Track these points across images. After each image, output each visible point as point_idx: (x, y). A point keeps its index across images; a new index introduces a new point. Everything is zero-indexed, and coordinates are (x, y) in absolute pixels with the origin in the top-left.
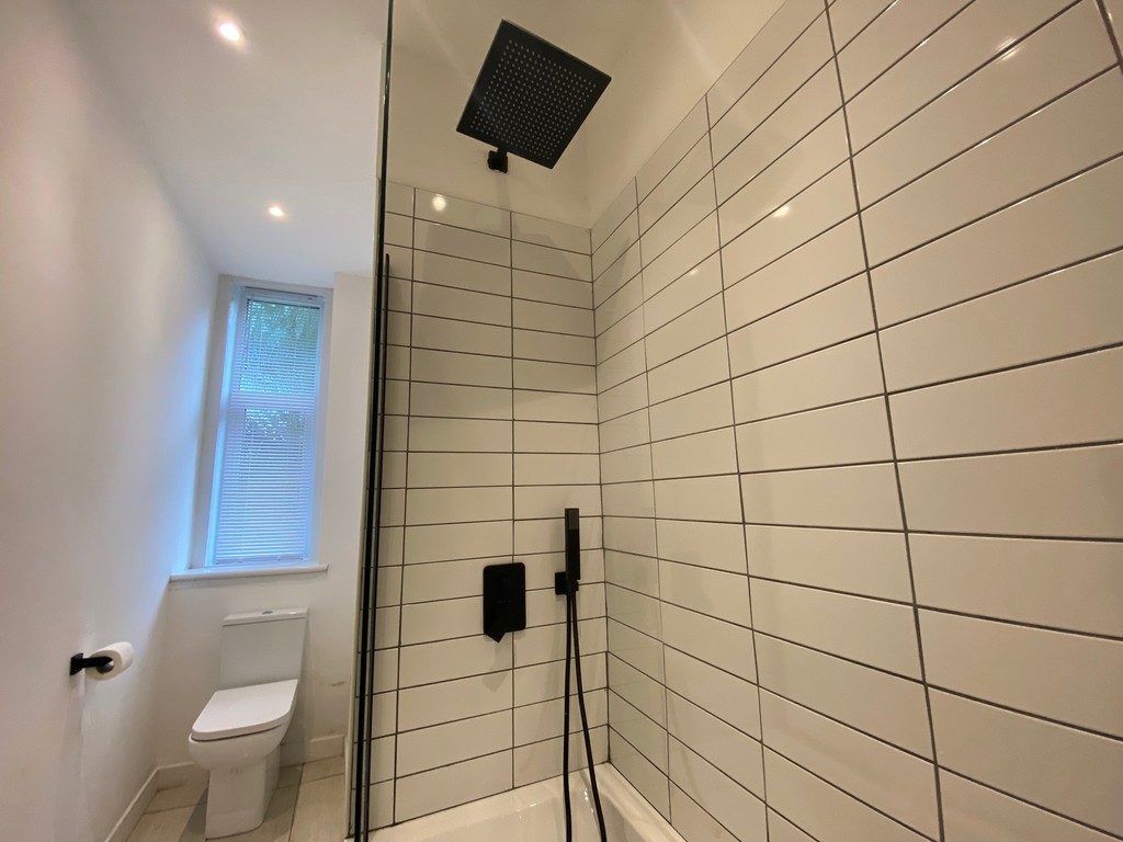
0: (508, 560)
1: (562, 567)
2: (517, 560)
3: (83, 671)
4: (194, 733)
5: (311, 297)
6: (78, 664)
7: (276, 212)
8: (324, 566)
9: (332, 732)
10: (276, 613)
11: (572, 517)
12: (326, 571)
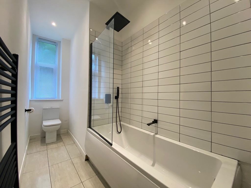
0: (109, 94)
1: (116, 95)
2: (110, 94)
3: (26, 112)
4: (43, 125)
5: (55, 42)
6: (26, 110)
7: (54, 24)
8: (62, 99)
9: (65, 129)
10: (53, 107)
11: (118, 88)
12: (62, 100)
